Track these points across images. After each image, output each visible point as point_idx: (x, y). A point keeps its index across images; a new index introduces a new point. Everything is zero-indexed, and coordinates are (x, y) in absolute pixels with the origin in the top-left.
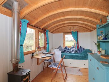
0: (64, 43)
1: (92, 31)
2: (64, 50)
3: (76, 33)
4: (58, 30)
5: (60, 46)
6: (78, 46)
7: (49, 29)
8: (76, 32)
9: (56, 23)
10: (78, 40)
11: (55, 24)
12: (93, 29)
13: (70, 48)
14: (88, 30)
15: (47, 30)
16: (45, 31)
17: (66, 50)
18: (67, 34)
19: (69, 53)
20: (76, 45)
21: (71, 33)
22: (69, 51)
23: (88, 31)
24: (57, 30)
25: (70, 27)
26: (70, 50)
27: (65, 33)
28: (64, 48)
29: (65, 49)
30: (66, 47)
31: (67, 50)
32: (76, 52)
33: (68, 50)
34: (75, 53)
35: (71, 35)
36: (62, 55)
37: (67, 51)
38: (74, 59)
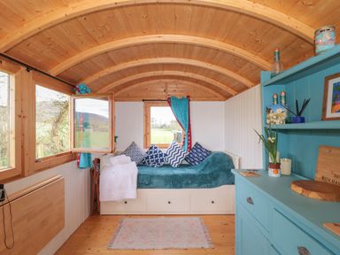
0: (147, 135)
1: (231, 96)
2: (147, 158)
3: (185, 102)
4: (127, 89)
5: (133, 145)
6: (190, 144)
7: (89, 80)
8: (183, 99)
9: (119, 62)
10: (189, 125)
11: (115, 64)
12: (236, 90)
13: (164, 151)
14: (217, 94)
15: (81, 86)
16: (74, 87)
17: (152, 157)
18: (157, 105)
19: (164, 165)
20: (182, 140)
21: (169, 101)
22: (162, 160)
23: (216, 97)
24: (123, 91)
25: (166, 83)
26: (166, 155)
27: (150, 101)
28: (146, 150)
29: (151, 152)
30: (151, 148)
31: (156, 156)
32: (185, 162)
33: (161, 155)
34: (181, 166)
35: (169, 108)
36: (139, 175)
37: (157, 161)
38: (181, 187)
